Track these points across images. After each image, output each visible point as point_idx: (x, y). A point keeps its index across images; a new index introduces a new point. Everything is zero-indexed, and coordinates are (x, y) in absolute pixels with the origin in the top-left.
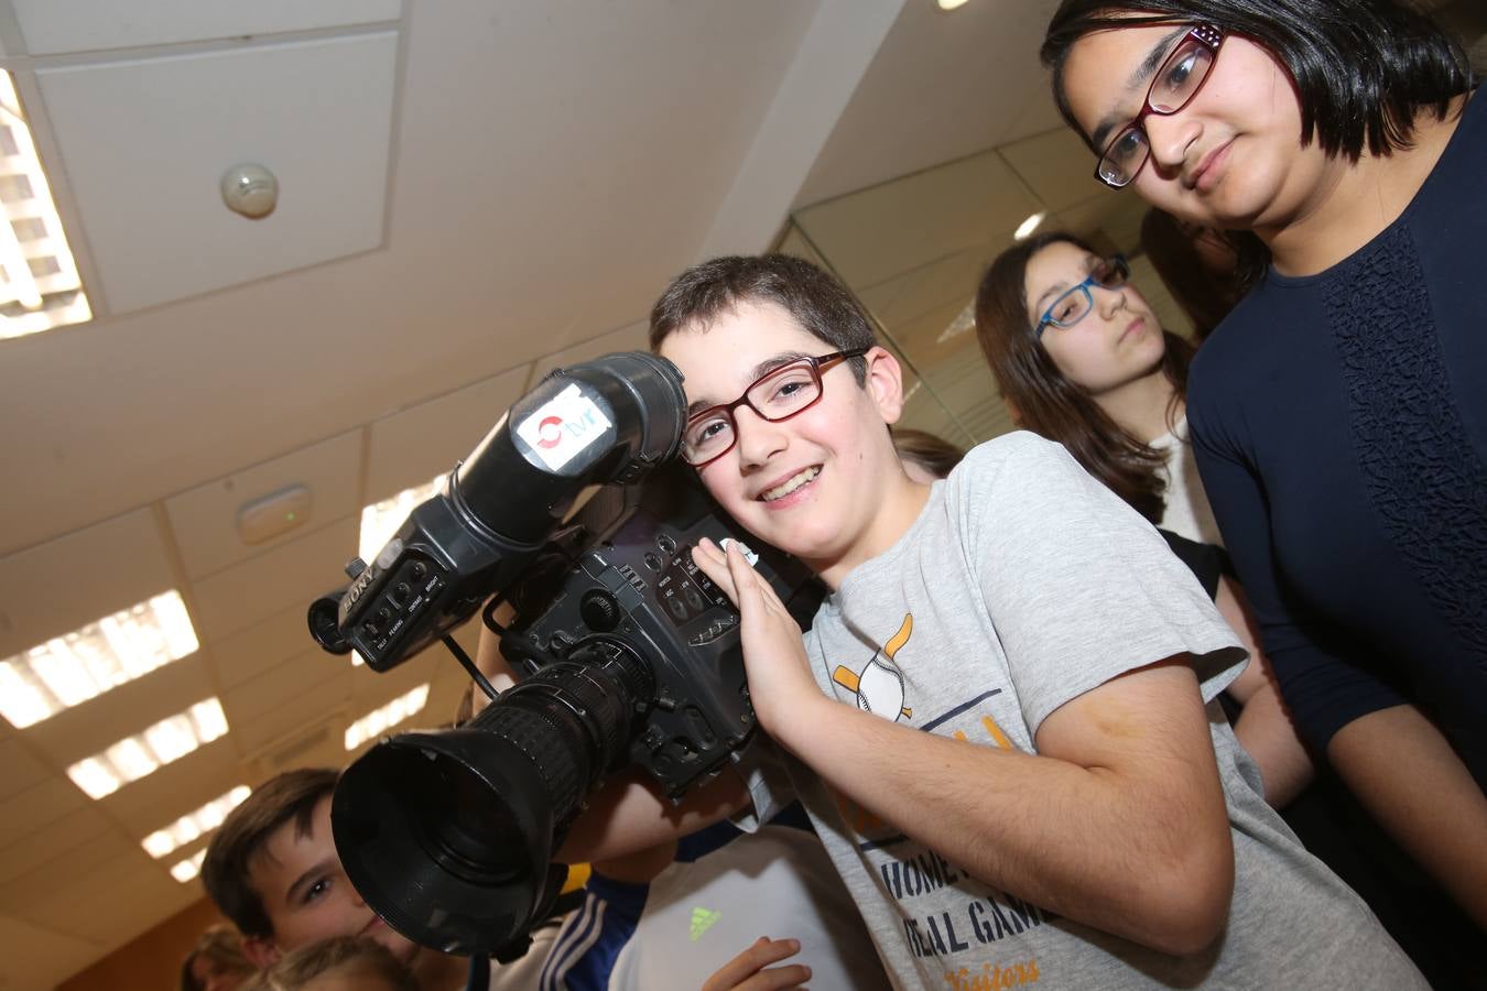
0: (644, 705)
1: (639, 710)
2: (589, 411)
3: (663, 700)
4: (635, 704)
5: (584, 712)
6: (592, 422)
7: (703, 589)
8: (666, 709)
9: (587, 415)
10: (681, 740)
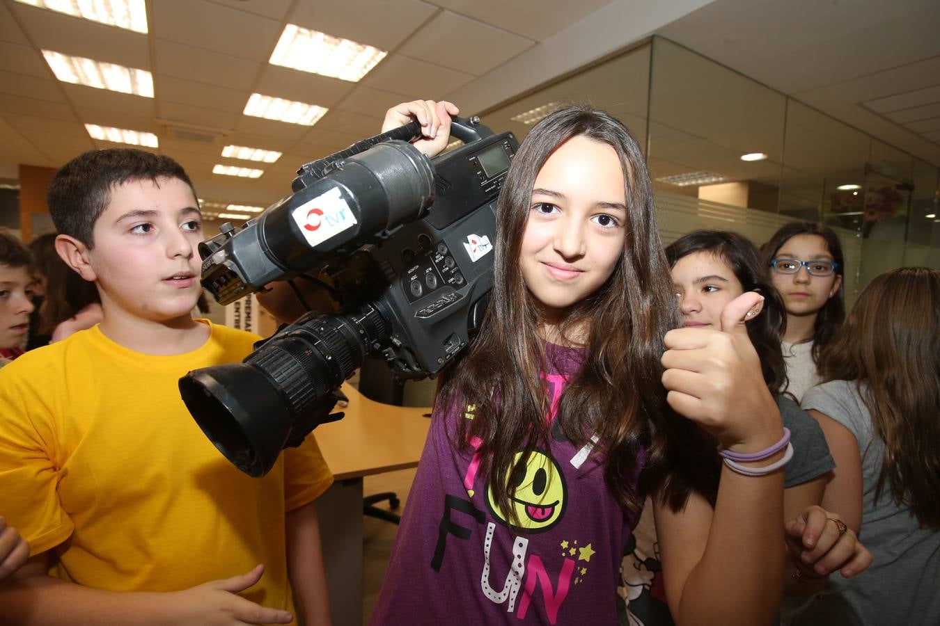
0: (379, 345)
1: (375, 346)
2: (343, 210)
3: (395, 340)
4: (374, 343)
5: (330, 358)
6: (344, 218)
7: (441, 273)
8: (394, 346)
9: (341, 213)
10: (404, 361)
